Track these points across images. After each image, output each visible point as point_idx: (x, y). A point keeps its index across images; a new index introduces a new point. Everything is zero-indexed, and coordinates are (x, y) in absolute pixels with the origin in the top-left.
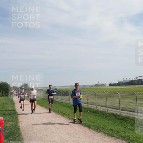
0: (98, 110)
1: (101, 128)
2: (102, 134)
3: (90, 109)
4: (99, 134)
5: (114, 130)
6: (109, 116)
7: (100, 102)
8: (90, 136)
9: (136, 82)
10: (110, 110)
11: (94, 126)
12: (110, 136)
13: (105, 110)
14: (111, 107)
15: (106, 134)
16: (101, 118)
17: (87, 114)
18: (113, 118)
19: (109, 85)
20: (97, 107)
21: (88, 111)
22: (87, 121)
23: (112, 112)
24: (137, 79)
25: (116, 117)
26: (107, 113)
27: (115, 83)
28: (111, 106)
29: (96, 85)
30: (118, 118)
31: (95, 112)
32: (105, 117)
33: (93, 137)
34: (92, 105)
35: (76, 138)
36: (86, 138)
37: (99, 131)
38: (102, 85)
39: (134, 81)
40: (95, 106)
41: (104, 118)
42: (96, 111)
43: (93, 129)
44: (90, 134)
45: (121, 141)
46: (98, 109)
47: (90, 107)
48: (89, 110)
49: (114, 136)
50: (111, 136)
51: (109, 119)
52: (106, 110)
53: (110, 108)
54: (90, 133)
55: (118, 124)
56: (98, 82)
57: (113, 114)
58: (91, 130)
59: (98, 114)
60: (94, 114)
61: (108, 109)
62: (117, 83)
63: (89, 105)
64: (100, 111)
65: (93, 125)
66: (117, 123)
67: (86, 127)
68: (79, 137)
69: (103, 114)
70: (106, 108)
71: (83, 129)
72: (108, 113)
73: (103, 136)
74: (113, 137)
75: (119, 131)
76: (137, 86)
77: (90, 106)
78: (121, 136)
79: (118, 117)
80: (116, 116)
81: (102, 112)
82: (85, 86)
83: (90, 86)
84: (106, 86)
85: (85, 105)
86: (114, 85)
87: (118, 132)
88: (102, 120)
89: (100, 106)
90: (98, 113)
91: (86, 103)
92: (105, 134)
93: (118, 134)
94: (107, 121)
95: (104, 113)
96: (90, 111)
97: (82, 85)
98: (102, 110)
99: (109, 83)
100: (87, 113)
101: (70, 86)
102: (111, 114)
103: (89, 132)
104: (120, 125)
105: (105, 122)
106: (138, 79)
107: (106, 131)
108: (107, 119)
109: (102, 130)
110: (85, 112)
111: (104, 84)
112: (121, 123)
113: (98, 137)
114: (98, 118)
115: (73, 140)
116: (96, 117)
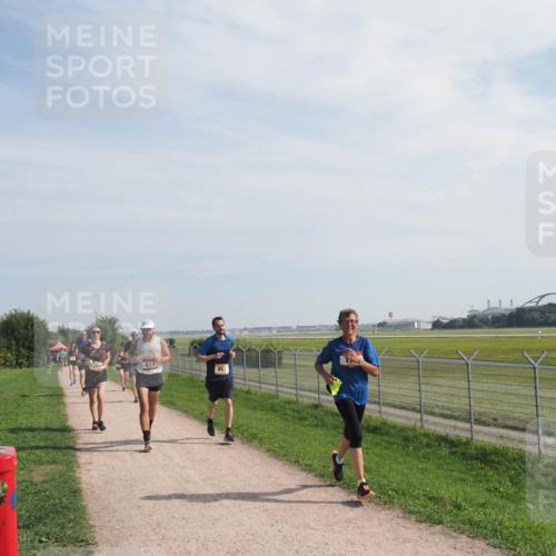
0: (385, 423)
1: (394, 490)
2: (398, 512)
4: (383, 515)
5: (442, 499)
6: (428, 445)
7: (395, 391)
8: (349, 521)
9: (536, 315)
10: (433, 423)
12: (425, 521)
13: (413, 423)
14: (437, 410)
15: (411, 512)
16: (398, 455)
18: (445, 451)
19: (430, 326)
20: (384, 409)
23: (440, 431)
24: (540, 304)
25: (454, 449)
26: (422, 432)
27: (456, 317)
28: (438, 406)
29: (382, 325)
30: (463, 454)
31: (376, 430)
32: (414, 449)
33: (360, 523)
35: (297, 528)
36: (336, 528)
37: (385, 503)
38: (406, 326)
39: (531, 310)
40: (377, 407)
41: (409, 455)
42: (378, 424)
45: (470, 540)
46: (384, 417)
49: (440, 523)
50: (432, 521)
51: (426, 457)
52: (416, 421)
53: (432, 414)
55: (462, 476)
56: (390, 315)
57: (444, 439)
59: (386, 438)
60: (369, 437)
61: (426, 417)
62: (464, 320)
64: (395, 427)
66: (460, 471)
67: (336, 489)
68: (308, 526)
69: (406, 439)
70: (418, 416)
72: (426, 435)
73: (399, 520)
74: (438, 527)
75: (463, 504)
76: (540, 332)
78: (470, 522)
79: (461, 449)
80: (456, 446)
81: (402, 429)
84: (418, 329)
86: (453, 325)
87: (459, 507)
88: (400, 459)
89: (395, 407)
90: (387, 434)
92: (408, 512)
93: (457, 516)
94: (421, 466)
95: (411, 434)
98: (399, 421)
99: (431, 320)
101: (280, 330)
102: (438, 436)
104: (471, 479)
105: (412, 469)
106: (544, 302)
107: (411, 502)
108: (419, 457)
109: (399, 499)
110: (334, 429)
111: (413, 323)
112: (474, 473)
113: (381, 525)
114: (386, 452)
115: (285, 537)
116: (377, 450)
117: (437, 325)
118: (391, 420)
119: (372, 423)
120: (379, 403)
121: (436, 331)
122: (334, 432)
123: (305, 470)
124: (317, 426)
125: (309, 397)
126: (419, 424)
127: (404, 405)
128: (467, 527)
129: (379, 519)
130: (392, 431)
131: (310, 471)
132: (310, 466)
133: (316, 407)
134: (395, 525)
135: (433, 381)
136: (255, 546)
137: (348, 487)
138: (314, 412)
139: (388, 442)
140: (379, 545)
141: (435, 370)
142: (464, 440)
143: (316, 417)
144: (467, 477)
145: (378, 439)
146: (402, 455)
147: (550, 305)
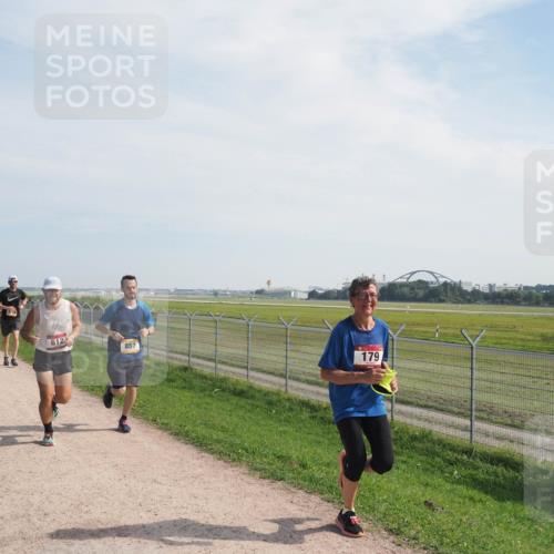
0: (251, 387)
1: (243, 449)
2: (244, 469)
3: (224, 380)
4: (229, 471)
5: (289, 458)
6: (291, 409)
7: (265, 357)
8: (195, 477)
9: (406, 290)
10: (297, 389)
11: (218, 441)
12: (269, 478)
13: (275, 388)
14: (303, 377)
15: (256, 469)
16: (260, 417)
17: (208, 400)
18: (305, 415)
19: (306, 296)
20: (252, 373)
21: (214, 386)
22: (199, 422)
23: (302, 396)
24: (411, 280)
25: (315, 414)
26: (286, 396)
27: (331, 288)
28: (304, 373)
29: (259, 292)
30: (322, 418)
31: (241, 393)
32: (276, 413)
33: (206, 479)
34: (233, 365)
35: (144, 482)
36: (182, 483)
37: (234, 460)
38: (282, 294)
39: (402, 285)
40: (244, 371)
41: (271, 418)
42: (245, 389)
43: (213, 453)
44: (200, 470)
45: (307, 495)
46: (252, 381)
47: (222, 375)
48: (218, 384)
49: (281, 479)
50: (275, 477)
51: (287, 421)
52: (281, 385)
53: (298, 380)
54: (201, 466)
55: (318, 439)
56: (269, 283)
57: (305, 404)
58: (207, 455)
59: (249, 401)
60: (235, 400)
61: (290, 383)
62: (339, 292)
63: (219, 366)
64: (260, 391)
65: (215, 437)
66: (317, 434)
67: (189, 446)
68: (155, 481)
69: (270, 403)
70: (283, 381)
71: (176, 453)
72: (289, 399)
73: (244, 477)
74: (280, 483)
75: (309, 463)
76: (409, 307)
77: (226, 371)
78: (311, 479)
79: (320, 414)
80: (316, 411)
81: (267, 394)
82: (216, 293)
83: (235, 294)
84: (295, 298)
85: (208, 367)
86: (327, 296)
87: (304, 466)
88: (262, 422)
89: (264, 372)
90: (253, 397)
91: (210, 360)
92: (254, 469)
93: (299, 473)
94: (281, 429)
95: (275, 398)
96: (223, 390)
97: (206, 291)
98: (265, 386)
99: (308, 289)
100: (210, 396)
101: (157, 292)
102: (300, 401)
103: (195, 461)
104: (326, 442)
105: (271, 431)
106: (414, 279)
107: (258, 461)
108: (280, 421)
109: (247, 457)
110: (202, 391)
111: (290, 292)
112: (330, 436)
113: (226, 481)
114: (248, 414)
115: (130, 491)
116: (241, 413)
117: (313, 295)
118: (257, 384)
119: (239, 387)
120: (246, 368)
121: (311, 301)
122: (202, 395)
123: (160, 428)
124: (184, 388)
125: (180, 360)
126: (283, 389)
127: (272, 371)
128: (307, 483)
129: (225, 475)
130: (257, 395)
131: (166, 430)
132: (167, 424)
133: (185, 369)
134: (239, 481)
135: (303, 348)
136: (100, 499)
137: (201, 445)
138: (184, 375)
139: (253, 405)
140: (221, 499)
141: (305, 339)
142: (324, 406)
143: (184, 380)
144: (322, 440)
145: (243, 402)
146: (263, 418)
147: (419, 281)
